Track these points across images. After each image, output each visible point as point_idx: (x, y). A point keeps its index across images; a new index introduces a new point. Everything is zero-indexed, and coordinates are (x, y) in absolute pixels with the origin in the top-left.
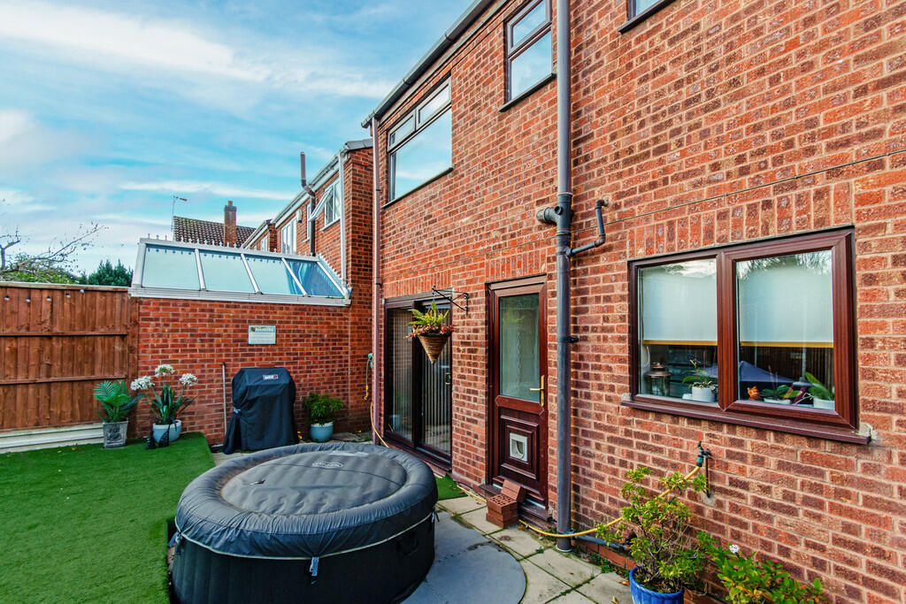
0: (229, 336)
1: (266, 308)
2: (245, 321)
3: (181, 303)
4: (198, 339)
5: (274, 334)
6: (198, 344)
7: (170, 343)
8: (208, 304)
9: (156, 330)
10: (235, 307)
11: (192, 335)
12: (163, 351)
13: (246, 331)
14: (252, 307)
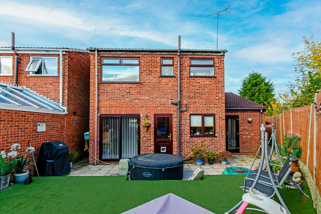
0: (31, 128)
1: (43, 115)
2: (36, 121)
3: (14, 112)
4: (20, 130)
5: (45, 127)
6: (20, 133)
7: (9, 133)
8: (24, 113)
9: (4, 126)
10: (33, 114)
11: (18, 129)
12: (7, 137)
13: (36, 126)
14: (38, 115)
